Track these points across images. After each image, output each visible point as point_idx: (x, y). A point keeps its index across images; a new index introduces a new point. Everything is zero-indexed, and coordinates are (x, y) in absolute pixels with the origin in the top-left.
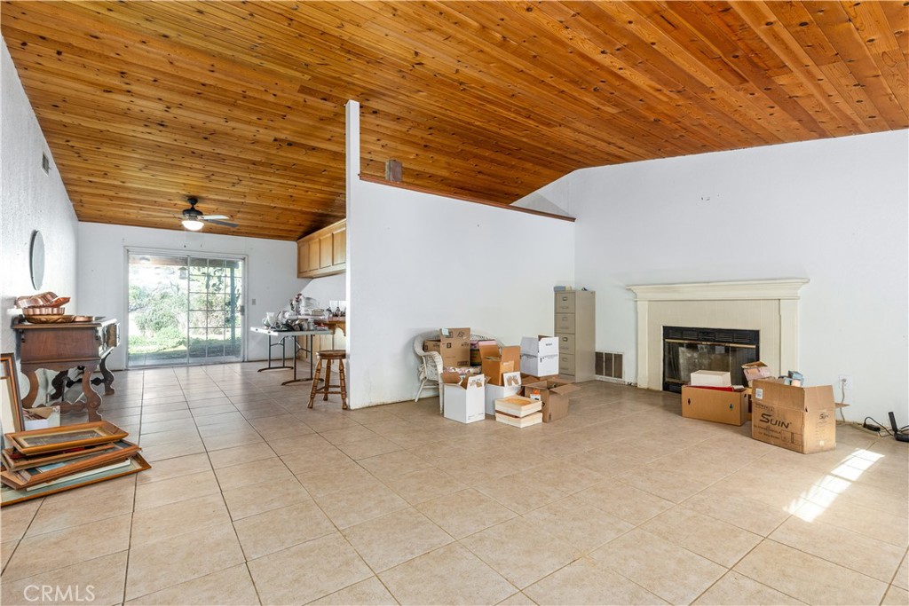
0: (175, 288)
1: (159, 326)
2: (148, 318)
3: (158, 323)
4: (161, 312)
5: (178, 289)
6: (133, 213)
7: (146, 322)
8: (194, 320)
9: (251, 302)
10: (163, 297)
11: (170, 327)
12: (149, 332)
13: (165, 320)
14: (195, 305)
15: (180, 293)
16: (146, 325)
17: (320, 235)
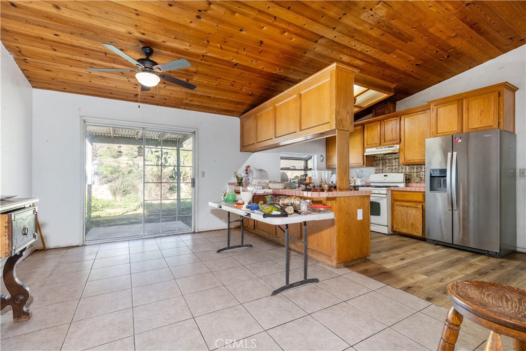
0: (136, 166)
1: (125, 192)
2: (118, 187)
3: (124, 191)
4: (127, 183)
5: (138, 167)
6: (86, 75)
7: (117, 190)
8: (149, 188)
9: (200, 174)
10: (129, 172)
11: (132, 194)
12: (118, 198)
13: (129, 188)
14: (149, 178)
15: (139, 169)
16: (117, 192)
17: (275, 102)
